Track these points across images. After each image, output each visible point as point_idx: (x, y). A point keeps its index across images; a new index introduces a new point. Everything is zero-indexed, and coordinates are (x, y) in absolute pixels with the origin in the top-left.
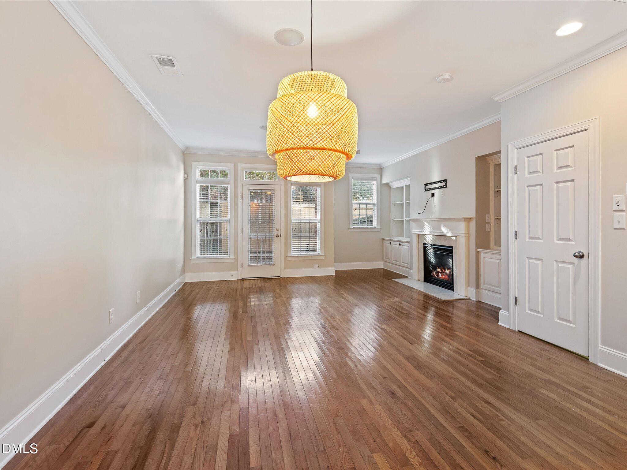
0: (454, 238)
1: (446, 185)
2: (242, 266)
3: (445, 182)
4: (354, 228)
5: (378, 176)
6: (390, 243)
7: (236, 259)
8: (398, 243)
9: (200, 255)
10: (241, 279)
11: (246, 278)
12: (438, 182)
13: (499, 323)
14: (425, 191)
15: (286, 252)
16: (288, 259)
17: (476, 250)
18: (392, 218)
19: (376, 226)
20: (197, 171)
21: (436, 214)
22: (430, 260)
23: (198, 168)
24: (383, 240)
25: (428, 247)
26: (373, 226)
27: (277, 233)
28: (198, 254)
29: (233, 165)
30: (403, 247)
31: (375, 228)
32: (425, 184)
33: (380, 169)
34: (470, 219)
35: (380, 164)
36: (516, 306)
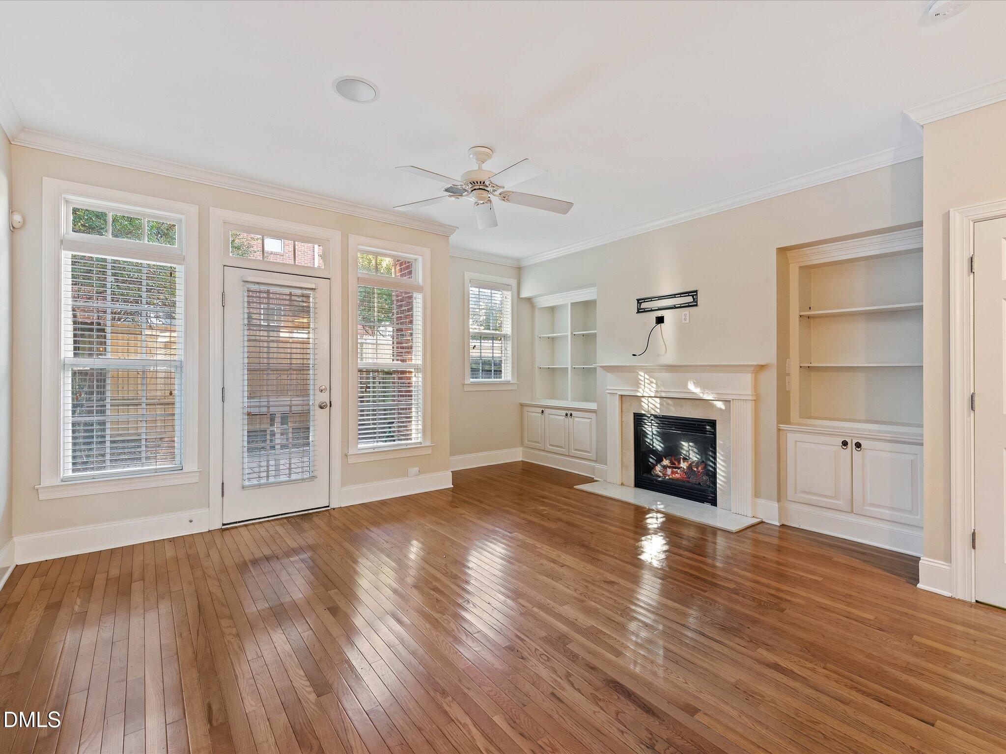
0: (720, 405)
1: (697, 302)
2: (223, 492)
3: (692, 296)
4: (473, 384)
5: (513, 282)
6: (543, 412)
7: (204, 474)
8: (564, 412)
9: (74, 471)
10: (219, 526)
11: (236, 523)
12: (674, 296)
13: (919, 586)
14: (638, 312)
15: (345, 443)
16: (351, 460)
17: (777, 426)
18: (537, 365)
19: (509, 378)
20: (63, 208)
21: (669, 357)
22: (652, 445)
23: (67, 202)
24: (522, 405)
25: (646, 421)
26: (503, 379)
27: (324, 398)
28: (67, 470)
29: (194, 209)
30: (576, 419)
31: (507, 383)
32: (638, 300)
33: (519, 270)
34: (762, 368)
35: (518, 260)
36: (973, 551)
